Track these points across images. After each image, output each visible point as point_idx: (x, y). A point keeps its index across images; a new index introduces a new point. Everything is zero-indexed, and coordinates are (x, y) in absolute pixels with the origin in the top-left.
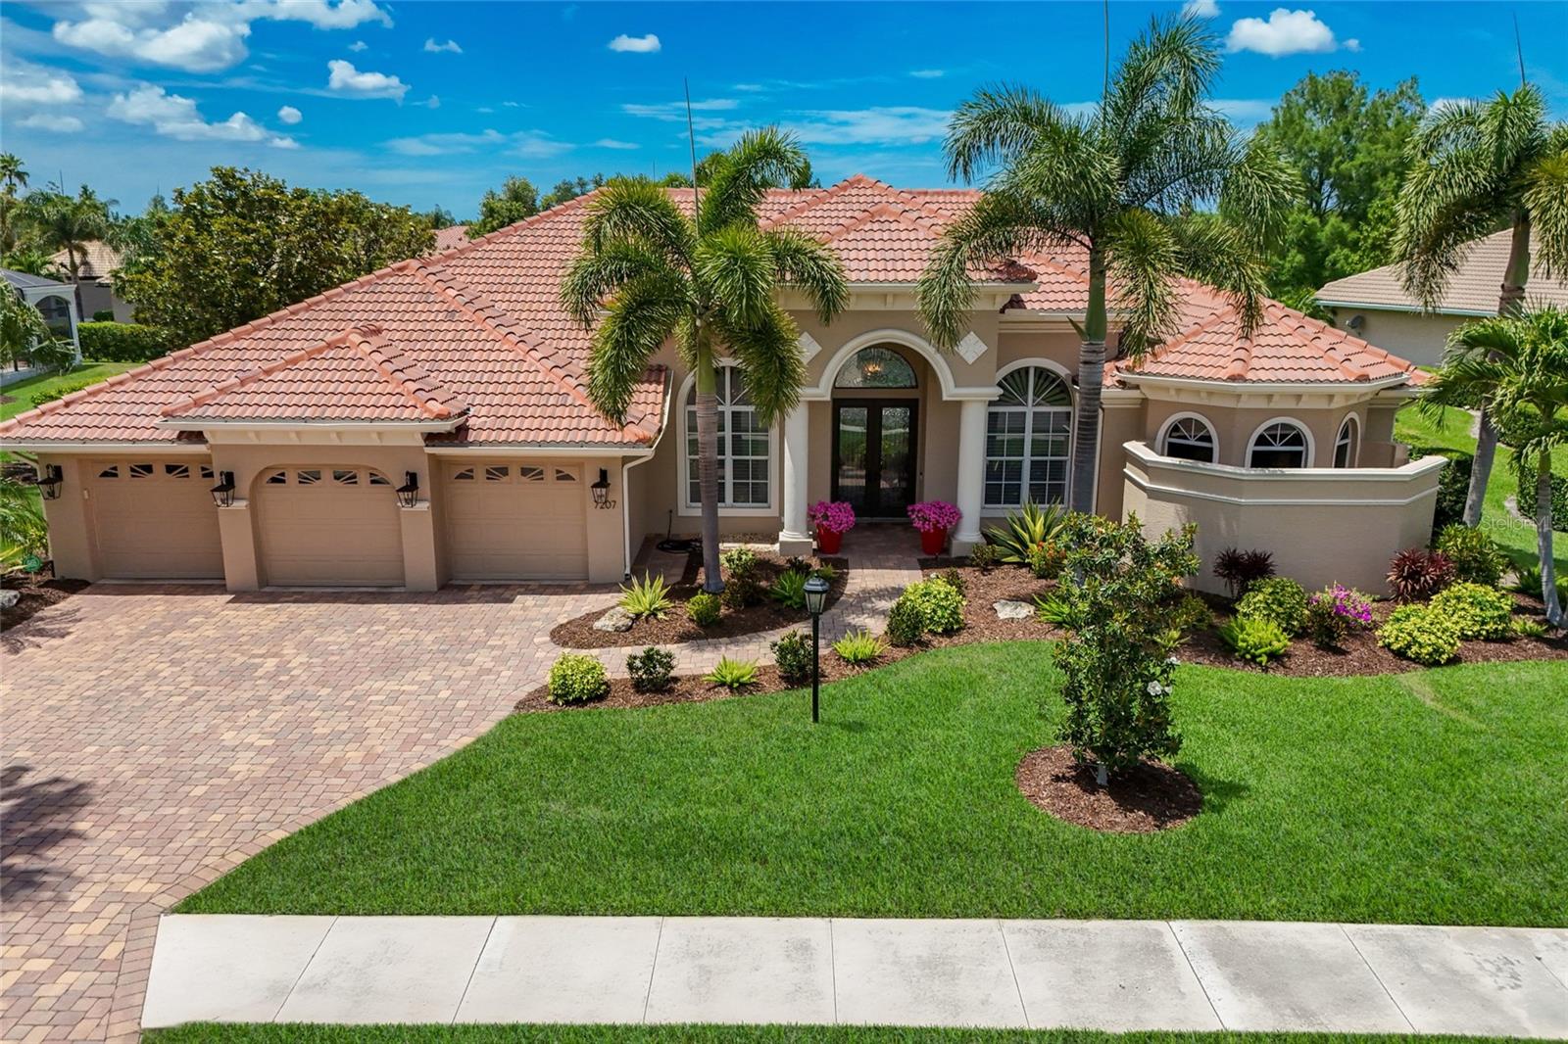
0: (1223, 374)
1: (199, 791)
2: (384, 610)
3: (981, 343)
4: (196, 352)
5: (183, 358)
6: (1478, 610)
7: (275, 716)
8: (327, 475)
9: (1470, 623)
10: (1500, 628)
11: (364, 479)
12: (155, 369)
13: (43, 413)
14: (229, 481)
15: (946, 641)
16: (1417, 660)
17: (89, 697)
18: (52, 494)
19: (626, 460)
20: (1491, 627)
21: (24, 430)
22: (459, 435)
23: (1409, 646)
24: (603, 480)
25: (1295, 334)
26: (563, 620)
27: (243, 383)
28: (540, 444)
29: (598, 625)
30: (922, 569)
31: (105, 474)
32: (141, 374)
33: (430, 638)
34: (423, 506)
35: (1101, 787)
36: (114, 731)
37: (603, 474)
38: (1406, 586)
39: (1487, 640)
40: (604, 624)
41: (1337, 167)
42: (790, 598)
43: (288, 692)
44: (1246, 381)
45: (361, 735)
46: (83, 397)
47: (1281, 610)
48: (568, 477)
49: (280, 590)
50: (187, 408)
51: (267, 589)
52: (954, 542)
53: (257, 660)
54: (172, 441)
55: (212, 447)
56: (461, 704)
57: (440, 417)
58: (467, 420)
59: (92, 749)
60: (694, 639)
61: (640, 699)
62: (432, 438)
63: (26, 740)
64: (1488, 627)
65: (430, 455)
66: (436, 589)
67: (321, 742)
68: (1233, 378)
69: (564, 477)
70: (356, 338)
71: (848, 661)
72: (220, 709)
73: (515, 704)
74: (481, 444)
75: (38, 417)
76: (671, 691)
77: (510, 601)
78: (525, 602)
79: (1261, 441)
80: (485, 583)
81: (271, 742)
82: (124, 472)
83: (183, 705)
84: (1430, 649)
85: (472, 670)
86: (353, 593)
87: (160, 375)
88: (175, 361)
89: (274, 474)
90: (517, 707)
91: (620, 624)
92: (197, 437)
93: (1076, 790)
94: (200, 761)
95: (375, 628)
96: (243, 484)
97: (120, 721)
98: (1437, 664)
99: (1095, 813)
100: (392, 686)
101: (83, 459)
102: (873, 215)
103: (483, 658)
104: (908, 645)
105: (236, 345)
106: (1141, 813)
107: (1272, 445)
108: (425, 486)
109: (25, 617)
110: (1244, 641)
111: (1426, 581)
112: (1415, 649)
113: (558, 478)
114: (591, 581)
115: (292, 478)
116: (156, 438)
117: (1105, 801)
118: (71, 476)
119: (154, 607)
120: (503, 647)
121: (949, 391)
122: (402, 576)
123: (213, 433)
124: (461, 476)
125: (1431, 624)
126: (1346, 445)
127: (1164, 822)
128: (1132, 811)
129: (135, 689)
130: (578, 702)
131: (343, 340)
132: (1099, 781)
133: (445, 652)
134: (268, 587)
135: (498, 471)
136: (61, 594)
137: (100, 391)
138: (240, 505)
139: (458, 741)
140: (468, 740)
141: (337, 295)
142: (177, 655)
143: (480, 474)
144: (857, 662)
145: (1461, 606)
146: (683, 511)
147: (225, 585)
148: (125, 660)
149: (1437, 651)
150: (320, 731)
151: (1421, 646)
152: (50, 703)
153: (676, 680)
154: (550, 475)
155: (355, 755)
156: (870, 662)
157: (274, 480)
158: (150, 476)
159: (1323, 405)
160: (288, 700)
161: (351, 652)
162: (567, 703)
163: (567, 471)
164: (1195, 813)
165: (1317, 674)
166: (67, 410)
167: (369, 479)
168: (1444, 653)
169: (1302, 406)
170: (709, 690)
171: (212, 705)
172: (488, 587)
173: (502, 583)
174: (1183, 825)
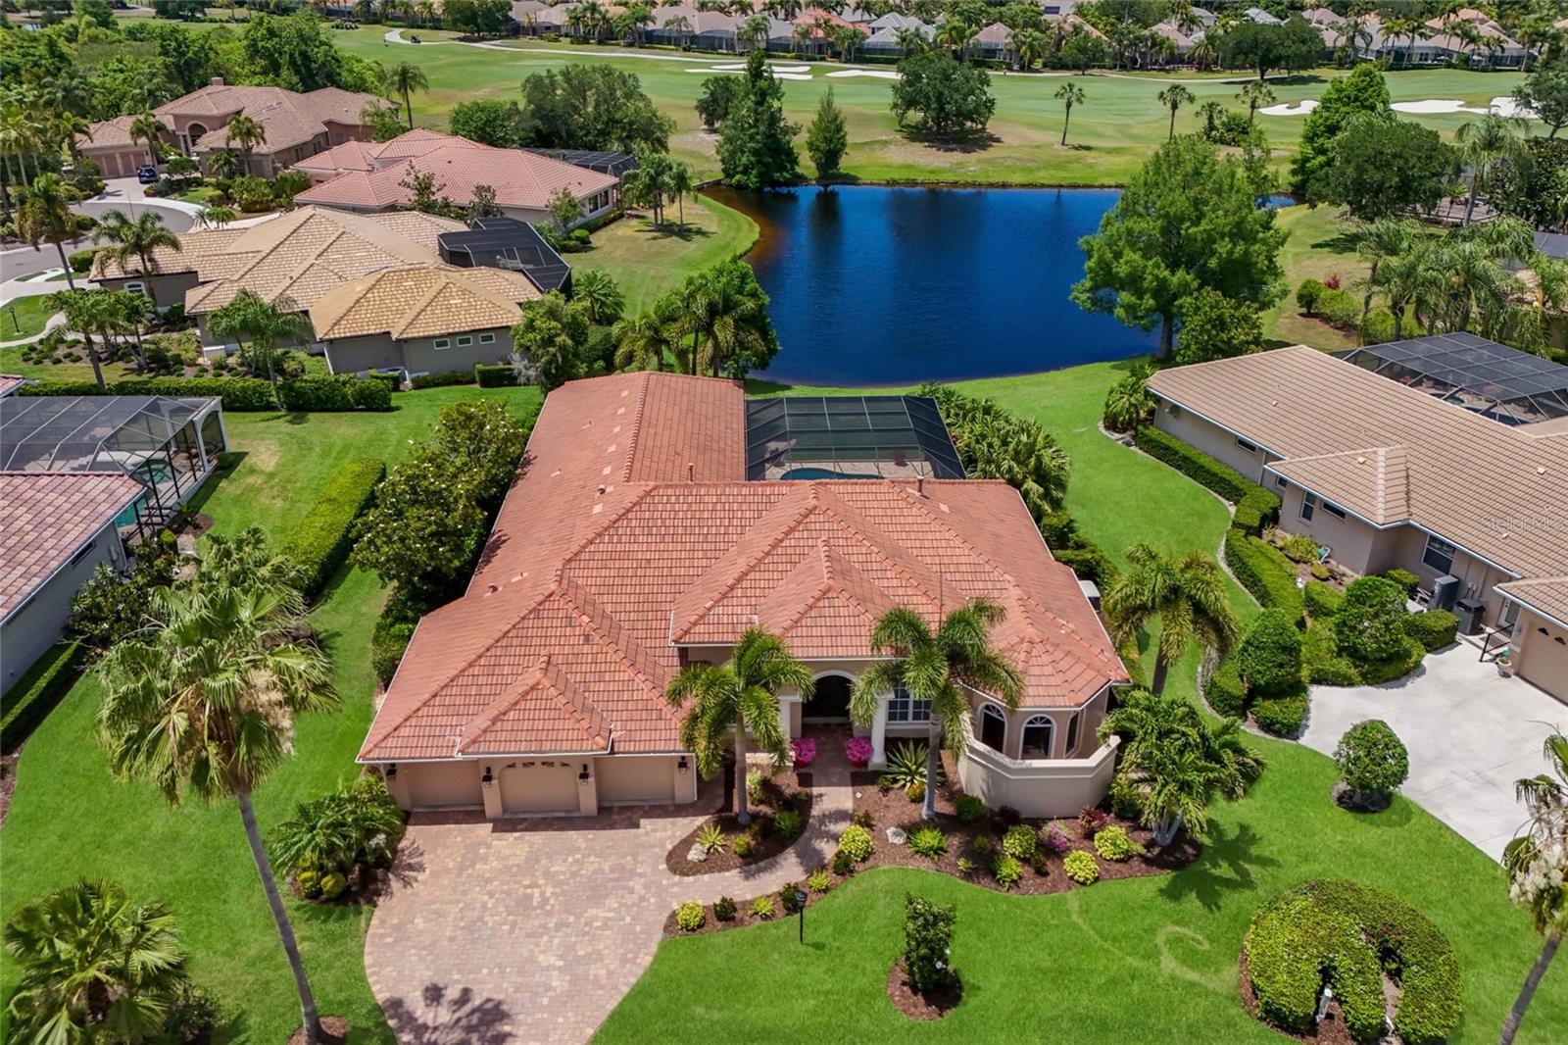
1: (545, 1001)
2: (575, 837)
6: (1113, 848)
7: (556, 941)
8: (538, 765)
9: (1109, 853)
10: (1122, 856)
11: (557, 764)
13: (385, 738)
15: (861, 865)
17: (464, 927)
20: (1118, 856)
21: (378, 750)
23: (1075, 875)
26: (669, 847)
29: (690, 857)
30: (853, 785)
33: (606, 867)
34: (590, 781)
35: (920, 990)
36: (489, 955)
39: (1117, 860)
40: (692, 856)
42: (781, 827)
43: (554, 919)
45: (600, 958)
47: (1019, 847)
49: (514, 816)
50: (469, 746)
51: (507, 816)
52: (870, 762)
53: (529, 891)
56: (638, 928)
57: (603, 749)
61: (720, 925)
64: (1116, 856)
66: (596, 814)
67: (584, 962)
71: (815, 891)
72: (528, 936)
73: (662, 927)
75: (383, 740)
76: (733, 918)
77: (637, 825)
78: (647, 824)
80: (620, 804)
81: (561, 963)
83: (510, 933)
85: (635, 896)
86: (553, 818)
89: (511, 763)
90: (664, 932)
91: (701, 858)
93: (909, 992)
95: (577, 856)
96: (495, 773)
99: (916, 1007)
100: (602, 913)
103: (637, 885)
104: (843, 874)
106: (934, 1007)
107: (1035, 724)
109: (397, 852)
110: (1000, 872)
114: (677, 803)
115: (519, 765)
117: (920, 999)
118: (399, 770)
119: (455, 834)
120: (645, 875)
122: (578, 808)
127: (943, 1013)
128: (931, 1006)
129: (481, 920)
130: (693, 930)
131: (538, 684)
132: (919, 986)
133: (617, 880)
138: (494, 782)
139: (645, 960)
140: (650, 959)
142: (489, 887)
144: (820, 891)
147: (483, 811)
148: (465, 892)
150: (581, 953)
152: (447, 933)
153: (735, 909)
155: (602, 972)
156: (826, 890)
157: (509, 766)
160: (558, 927)
161: (572, 881)
162: (688, 930)
164: (955, 1006)
165: (1032, 890)
167: (560, 764)
170: (751, 916)
171: (523, 932)
172: (622, 809)
173: (629, 804)
174: (950, 1013)
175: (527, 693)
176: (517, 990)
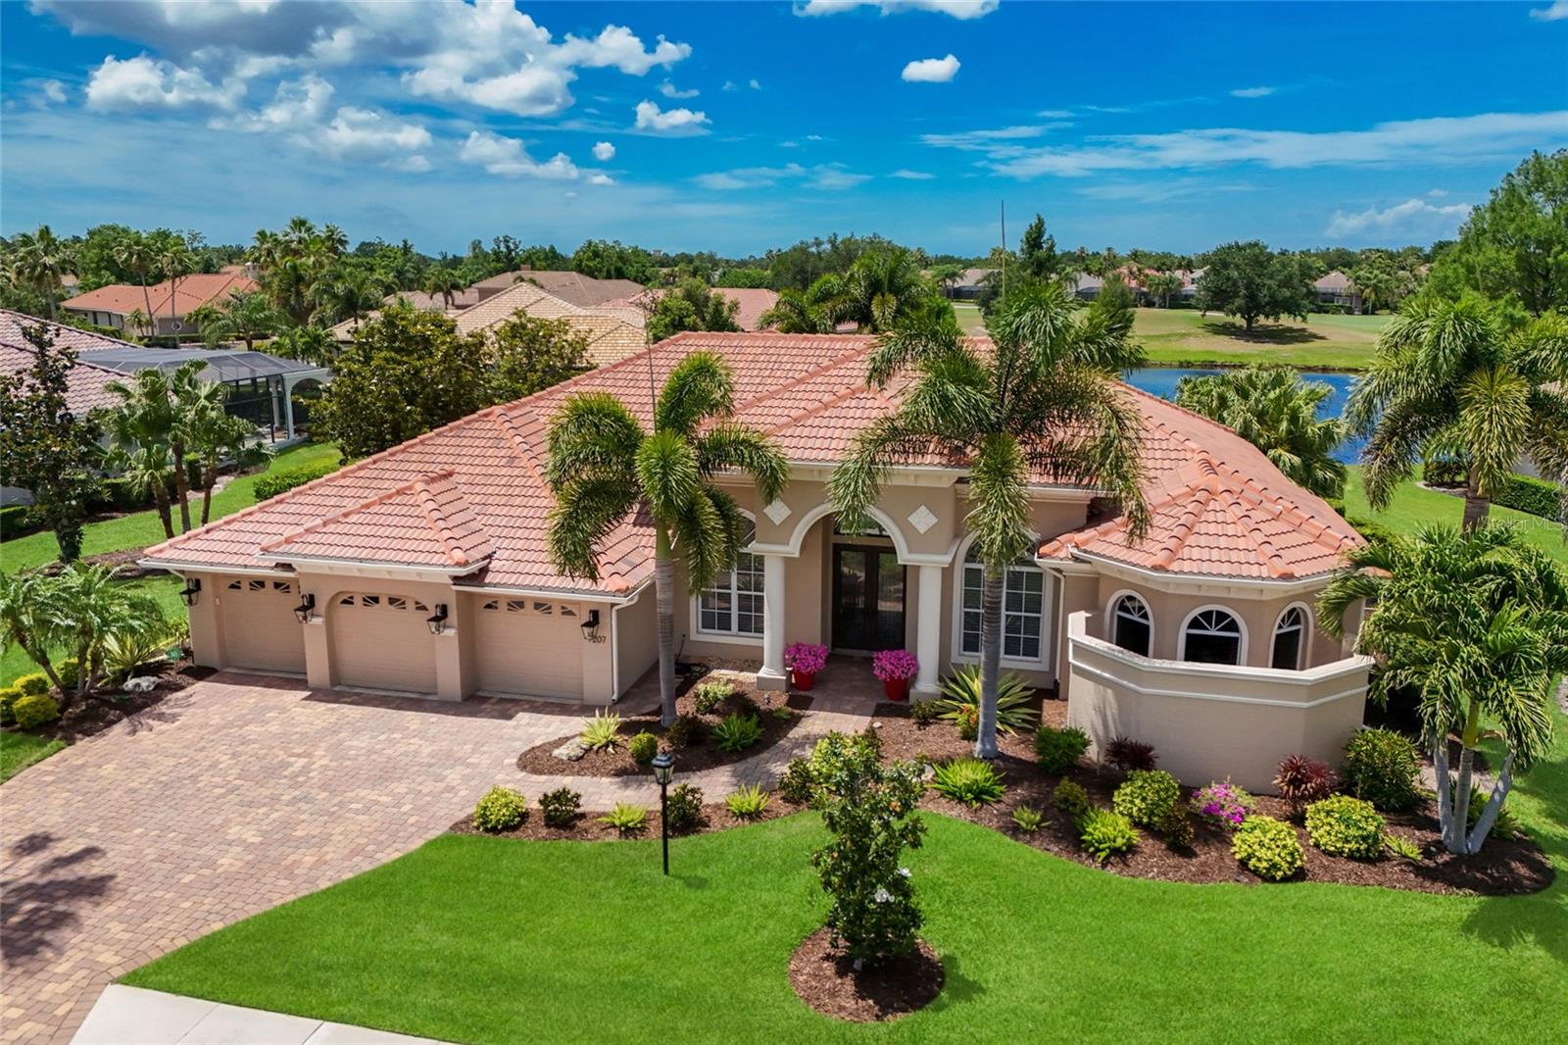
0: (1150, 562)
1: (187, 879)
2: (409, 718)
3: (931, 515)
4: (311, 489)
5: (300, 493)
6: (1343, 827)
7: (274, 816)
8: (384, 601)
9: (1333, 838)
10: (1362, 847)
11: (410, 605)
12: (277, 502)
13: (189, 538)
14: (310, 604)
16: (1256, 872)
17: (161, 782)
18: (190, 602)
19: (613, 605)
20: (1353, 846)
21: (173, 551)
22: (478, 577)
23: (1249, 857)
24: (594, 619)
25: (1239, 523)
26: (538, 743)
27: (325, 524)
28: (540, 589)
29: (556, 752)
30: (874, 716)
31: (233, 586)
32: (266, 506)
33: (426, 751)
34: (451, 633)
35: (854, 971)
36: (161, 816)
37: (595, 614)
38: (1288, 791)
39: (1351, 857)
40: (562, 752)
41: (1555, 257)
42: (727, 740)
43: (297, 793)
44: (1167, 571)
45: (324, 841)
46: (221, 525)
47: (1144, 806)
48: (570, 613)
49: (347, 690)
50: (279, 545)
51: (337, 689)
52: (912, 691)
53: (293, 759)
54: (272, 568)
55: (299, 573)
56: (412, 820)
57: (458, 564)
58: (490, 563)
59: (139, 831)
60: (628, 774)
61: (544, 832)
62: (457, 580)
63: (101, 818)
64: (1349, 846)
65: (457, 592)
66: (460, 700)
67: (294, 844)
68: (1155, 568)
69: (568, 613)
70: (420, 486)
71: (734, 813)
72: (242, 804)
73: (451, 824)
74: (495, 585)
75: (185, 541)
76: (575, 826)
77: (510, 717)
78: (523, 718)
79: (1195, 624)
80: (504, 696)
81: (259, 840)
82: (245, 586)
83: (223, 796)
84: (1265, 864)
85: (441, 786)
86: (398, 698)
87: (279, 508)
88: (294, 495)
89: (346, 597)
90: (451, 828)
91: (572, 754)
92: (288, 567)
93: (832, 972)
94: (202, 852)
95: (395, 736)
96: (321, 605)
97: (170, 807)
98: (1273, 880)
99: (834, 994)
100: (373, 796)
101: (216, 577)
102: (854, 392)
103: (455, 774)
104: (794, 802)
105: (342, 482)
106: (871, 1002)
107: (1207, 629)
108: (453, 616)
109: (157, 699)
110: (1091, 834)
111: (1306, 789)
112: (1253, 861)
113: (563, 613)
114: (586, 703)
115: (358, 601)
116: (262, 566)
117: (848, 985)
118: (206, 586)
119: (251, 696)
120: (475, 766)
121: (904, 557)
122: (435, 685)
123: (300, 566)
124: (489, 606)
125: (1271, 840)
126: (1298, 631)
127: (886, 1014)
128: (863, 999)
129: (194, 778)
130: (494, 830)
131: (410, 488)
132: (855, 966)
133: (431, 766)
134: (339, 689)
135: (517, 604)
136: (191, 680)
137: (233, 520)
138: (318, 621)
139: (389, 856)
140: (398, 855)
141: (431, 438)
142: (240, 749)
143: (503, 606)
144: (742, 815)
145: (1329, 819)
146: (694, 636)
147: (306, 681)
148: (202, 749)
149: (1274, 866)
150: (298, 833)
151: (1259, 860)
152: (132, 785)
153: (583, 816)
154: (556, 610)
155: (310, 859)
156: (752, 816)
157: (345, 602)
158: (262, 590)
159: (1255, 597)
160: (295, 801)
161: (363, 758)
162: (487, 830)
163: (570, 608)
164: (917, 1008)
165: (1150, 875)
166: (207, 536)
167: (414, 606)
168: (1279, 869)
169: (1232, 595)
170: (603, 830)
171: (238, 799)
172: (501, 701)
173: (517, 697)
174: (895, 1020)
175: (390, 497)
176: (161, 859)
